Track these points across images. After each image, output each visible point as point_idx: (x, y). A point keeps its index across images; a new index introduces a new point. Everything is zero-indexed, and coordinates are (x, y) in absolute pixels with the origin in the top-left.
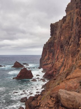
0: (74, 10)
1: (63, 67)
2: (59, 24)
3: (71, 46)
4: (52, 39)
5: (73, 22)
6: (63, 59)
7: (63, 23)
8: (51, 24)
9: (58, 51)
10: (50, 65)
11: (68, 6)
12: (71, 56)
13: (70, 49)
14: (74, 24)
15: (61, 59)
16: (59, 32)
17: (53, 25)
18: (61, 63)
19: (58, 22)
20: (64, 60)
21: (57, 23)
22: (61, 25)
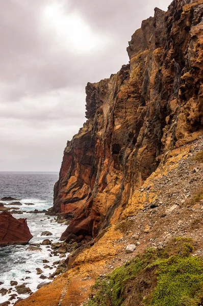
0: (152, 50)
1: (120, 208)
2: (110, 86)
3: (141, 150)
4: (91, 126)
5: (147, 82)
6: (118, 186)
7: (122, 83)
8: (88, 83)
9: (106, 161)
10: (84, 201)
11: (134, 36)
12: (140, 177)
13: (138, 156)
14: (149, 87)
15: (115, 183)
16: (111, 109)
17: (94, 88)
18: (114, 198)
19: (108, 80)
20: (123, 188)
21: (104, 83)
22: (117, 88)
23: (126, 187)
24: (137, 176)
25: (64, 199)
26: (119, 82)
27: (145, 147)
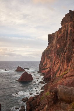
0: (68, 23)
1: (59, 72)
3: (66, 54)
4: (50, 47)
5: (67, 33)
6: (59, 65)
7: (59, 33)
8: (49, 34)
9: (55, 57)
10: (48, 69)
11: (63, 19)
12: (66, 62)
13: (65, 55)
14: (68, 34)
15: (58, 64)
16: (56, 42)
17: (51, 36)
18: (58, 68)
19: (55, 33)
21: (53, 34)
22: (57, 35)
23: (61, 65)
24: (65, 61)
25: (42, 69)
26: (58, 33)
27: (67, 53)
